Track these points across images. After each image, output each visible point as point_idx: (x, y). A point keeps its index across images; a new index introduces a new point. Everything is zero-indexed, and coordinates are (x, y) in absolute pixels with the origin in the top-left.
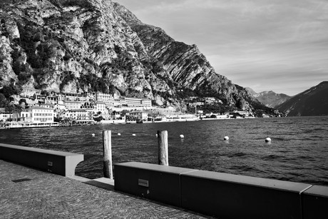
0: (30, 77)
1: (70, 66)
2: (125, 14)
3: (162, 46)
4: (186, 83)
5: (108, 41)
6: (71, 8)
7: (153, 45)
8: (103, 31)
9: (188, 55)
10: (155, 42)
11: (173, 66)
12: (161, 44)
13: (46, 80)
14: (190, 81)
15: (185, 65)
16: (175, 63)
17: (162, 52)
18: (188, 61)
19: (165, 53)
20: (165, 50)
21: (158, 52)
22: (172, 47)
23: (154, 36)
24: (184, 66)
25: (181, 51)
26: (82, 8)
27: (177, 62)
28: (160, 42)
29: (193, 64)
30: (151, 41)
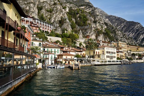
0: (79, 31)
1: (98, 26)
2: (101, 12)
3: (121, 24)
4: (138, 41)
5: (101, 20)
6: (82, 7)
7: (116, 24)
8: (98, 15)
9: (137, 27)
10: (117, 22)
11: (129, 33)
12: (121, 23)
13: (89, 33)
14: (140, 40)
15: (137, 32)
16: (130, 31)
17: (122, 27)
18: (137, 30)
19: (124, 27)
20: (123, 26)
21: (119, 27)
22: (127, 24)
23: (116, 20)
24: (135, 33)
25: (132, 25)
26: (87, 6)
27: (131, 31)
28: (120, 22)
29: (141, 32)
30: (115, 22)
